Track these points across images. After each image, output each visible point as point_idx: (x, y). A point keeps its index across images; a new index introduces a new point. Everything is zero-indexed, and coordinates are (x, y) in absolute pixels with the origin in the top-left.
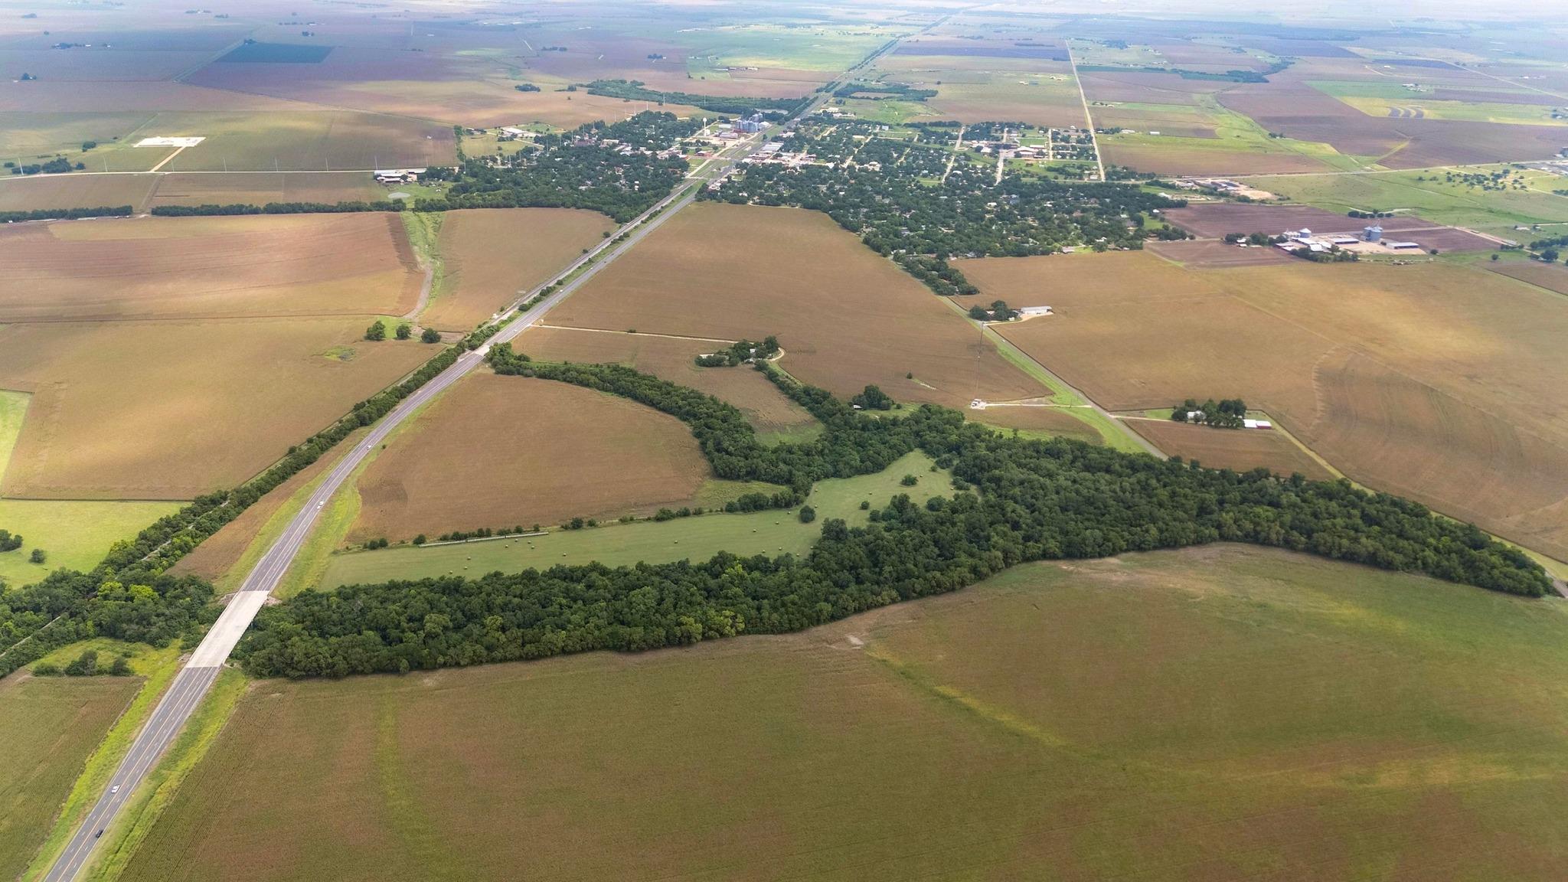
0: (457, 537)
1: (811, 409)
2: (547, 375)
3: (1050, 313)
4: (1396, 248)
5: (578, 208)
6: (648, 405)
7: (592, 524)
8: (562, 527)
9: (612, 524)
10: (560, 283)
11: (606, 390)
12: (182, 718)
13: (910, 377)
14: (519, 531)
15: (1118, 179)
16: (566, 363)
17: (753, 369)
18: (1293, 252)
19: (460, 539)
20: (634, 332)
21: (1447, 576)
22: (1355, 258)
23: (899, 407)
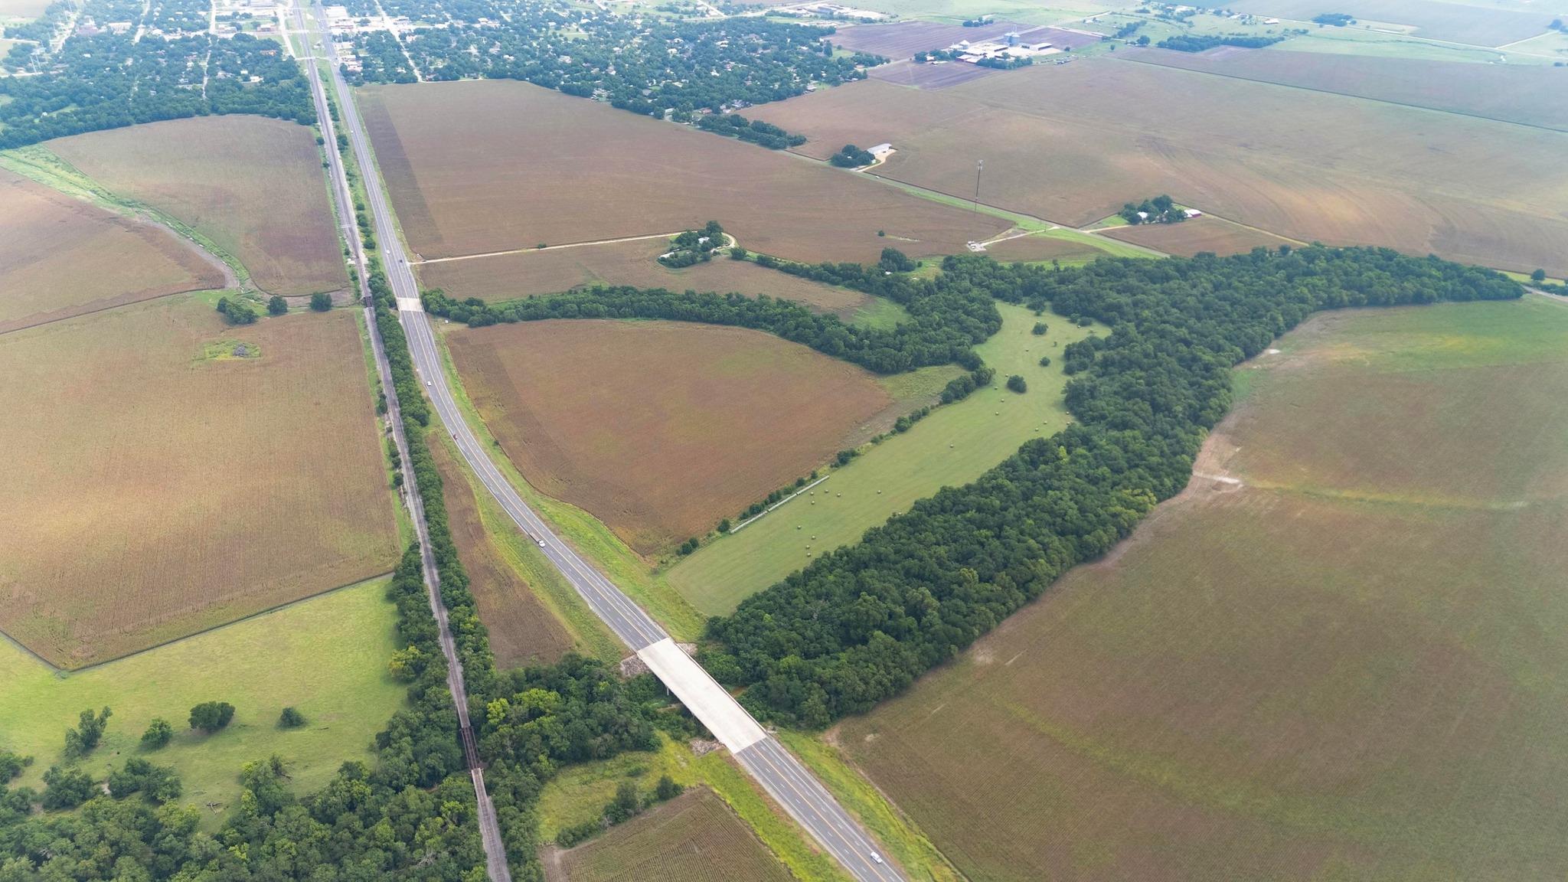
0: (755, 510)
1: (851, 286)
2: (532, 313)
3: (893, 151)
4: (1040, 49)
5: (222, 114)
6: (694, 321)
7: (854, 454)
8: (832, 466)
9: (868, 449)
10: (360, 208)
11: (624, 316)
12: (833, 806)
13: (881, 234)
14: (801, 483)
15: (737, 13)
16: (531, 297)
17: (729, 258)
18: (979, 64)
19: (760, 511)
20: (545, 246)
21: (1466, 298)
22: (1028, 62)
23: (920, 265)
